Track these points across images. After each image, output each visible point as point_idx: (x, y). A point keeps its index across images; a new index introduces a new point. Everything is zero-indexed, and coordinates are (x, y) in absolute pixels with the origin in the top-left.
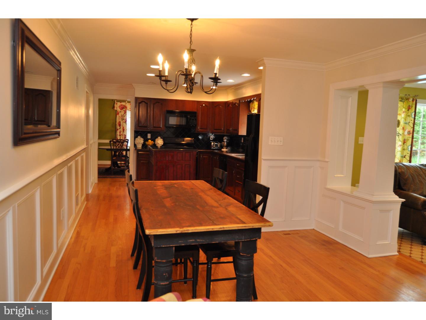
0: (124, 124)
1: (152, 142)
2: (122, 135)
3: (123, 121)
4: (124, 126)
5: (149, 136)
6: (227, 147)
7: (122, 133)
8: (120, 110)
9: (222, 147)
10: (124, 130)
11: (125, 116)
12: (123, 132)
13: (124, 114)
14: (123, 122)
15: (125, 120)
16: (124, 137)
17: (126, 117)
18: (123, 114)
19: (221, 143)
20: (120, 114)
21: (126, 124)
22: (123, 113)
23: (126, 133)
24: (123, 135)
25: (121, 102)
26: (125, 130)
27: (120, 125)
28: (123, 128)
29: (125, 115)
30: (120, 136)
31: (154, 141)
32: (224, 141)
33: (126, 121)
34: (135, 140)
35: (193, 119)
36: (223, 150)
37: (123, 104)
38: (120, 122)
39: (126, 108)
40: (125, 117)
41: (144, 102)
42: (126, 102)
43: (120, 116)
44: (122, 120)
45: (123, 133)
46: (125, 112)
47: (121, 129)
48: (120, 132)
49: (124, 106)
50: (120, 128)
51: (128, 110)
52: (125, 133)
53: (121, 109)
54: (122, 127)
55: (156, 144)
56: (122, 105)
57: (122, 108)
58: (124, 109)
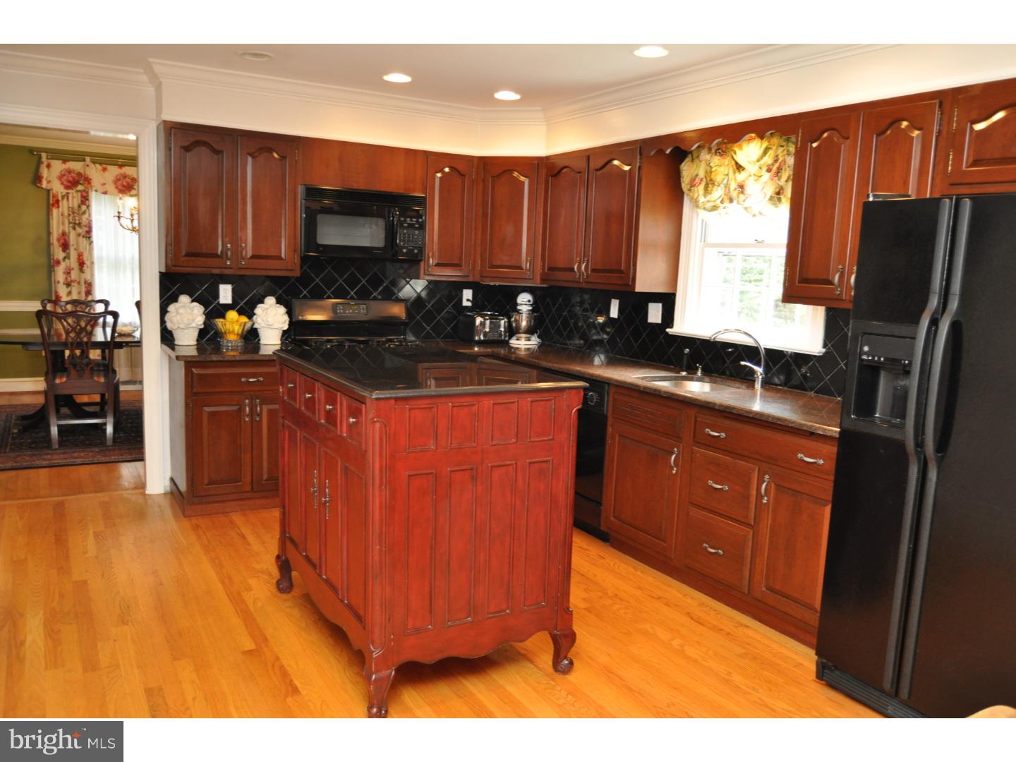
0: (83, 242)
1: (244, 319)
2: (74, 281)
3: (79, 230)
4: (81, 249)
5: (226, 294)
6: (530, 331)
7: (74, 275)
8: (65, 191)
9: (512, 331)
10: (81, 264)
11: (84, 213)
12: (81, 270)
13: (79, 206)
14: (79, 235)
15: (87, 229)
16: (83, 289)
17: (90, 215)
18: (76, 205)
19: (509, 318)
20: (64, 205)
21: (91, 243)
22: (75, 199)
23: (92, 275)
24: (79, 283)
25: (65, 161)
26: (87, 263)
27: (65, 246)
28: (80, 256)
29: (84, 208)
30: (68, 285)
31: (250, 315)
32: (518, 312)
33: (89, 232)
34: (163, 311)
35: (411, 226)
36: (514, 342)
37: (76, 166)
38: (64, 234)
39: (89, 183)
40: (87, 215)
41: (205, 144)
42: (84, 160)
43: (66, 214)
44: (74, 229)
45: (80, 278)
46: (82, 197)
47: (73, 262)
48: (68, 272)
49: (79, 174)
50: (64, 259)
51: (96, 191)
52: (87, 276)
53: (67, 187)
54: (73, 254)
55: (255, 326)
56: (69, 171)
57: (70, 182)
58: (80, 188)
